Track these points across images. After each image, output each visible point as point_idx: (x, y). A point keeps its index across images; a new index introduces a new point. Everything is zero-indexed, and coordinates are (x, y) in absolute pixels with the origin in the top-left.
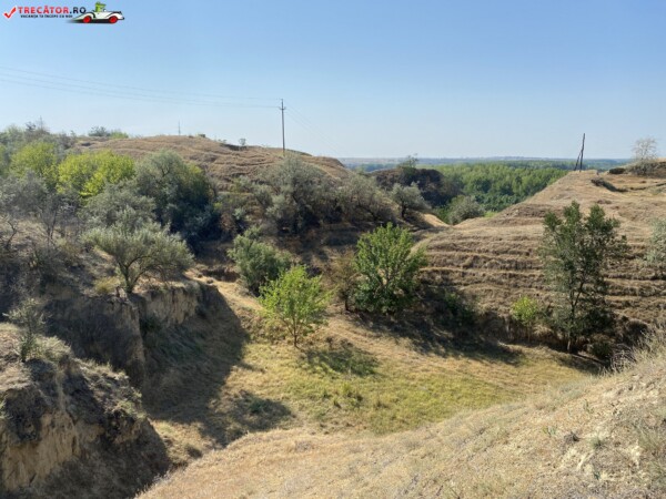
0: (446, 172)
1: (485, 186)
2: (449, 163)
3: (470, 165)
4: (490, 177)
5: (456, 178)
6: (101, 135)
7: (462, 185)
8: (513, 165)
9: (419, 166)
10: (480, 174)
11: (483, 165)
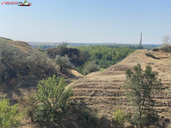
0: (81, 50)
1: (99, 56)
2: (83, 45)
4: (102, 52)
5: (86, 52)
7: (89, 56)
8: (112, 46)
9: (68, 47)
10: (97, 51)
11: (98, 46)
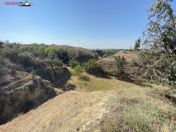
2: (104, 49)
3: (107, 50)
4: (110, 51)
6: (53, 45)
7: (105, 53)
